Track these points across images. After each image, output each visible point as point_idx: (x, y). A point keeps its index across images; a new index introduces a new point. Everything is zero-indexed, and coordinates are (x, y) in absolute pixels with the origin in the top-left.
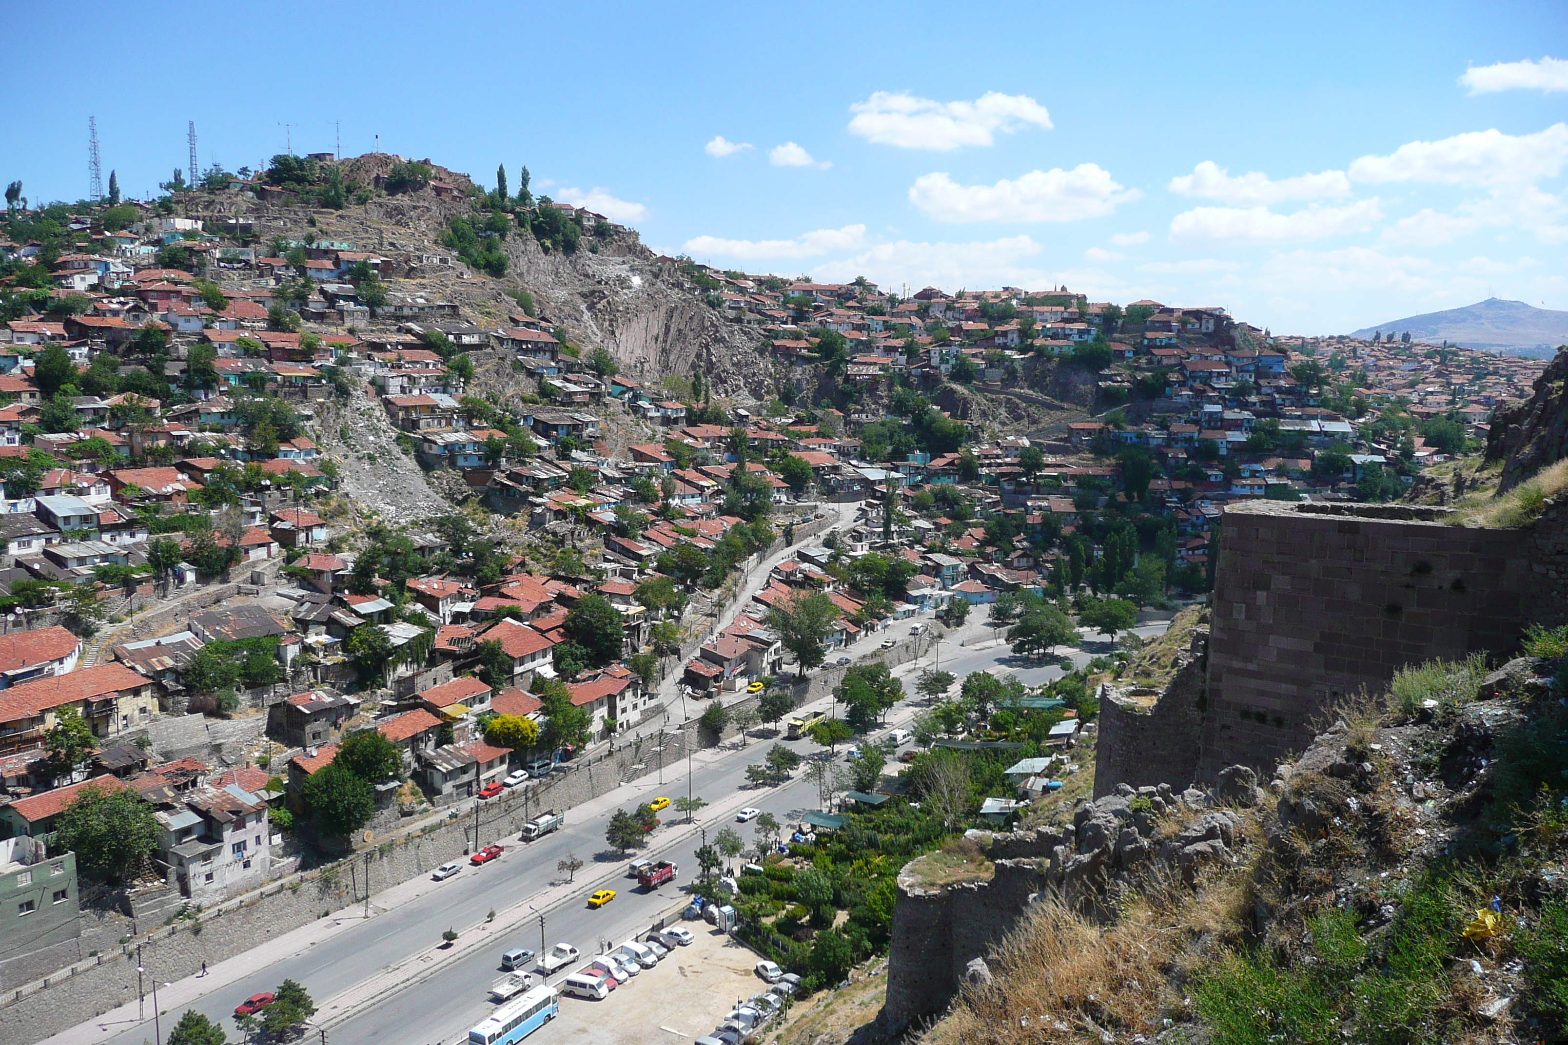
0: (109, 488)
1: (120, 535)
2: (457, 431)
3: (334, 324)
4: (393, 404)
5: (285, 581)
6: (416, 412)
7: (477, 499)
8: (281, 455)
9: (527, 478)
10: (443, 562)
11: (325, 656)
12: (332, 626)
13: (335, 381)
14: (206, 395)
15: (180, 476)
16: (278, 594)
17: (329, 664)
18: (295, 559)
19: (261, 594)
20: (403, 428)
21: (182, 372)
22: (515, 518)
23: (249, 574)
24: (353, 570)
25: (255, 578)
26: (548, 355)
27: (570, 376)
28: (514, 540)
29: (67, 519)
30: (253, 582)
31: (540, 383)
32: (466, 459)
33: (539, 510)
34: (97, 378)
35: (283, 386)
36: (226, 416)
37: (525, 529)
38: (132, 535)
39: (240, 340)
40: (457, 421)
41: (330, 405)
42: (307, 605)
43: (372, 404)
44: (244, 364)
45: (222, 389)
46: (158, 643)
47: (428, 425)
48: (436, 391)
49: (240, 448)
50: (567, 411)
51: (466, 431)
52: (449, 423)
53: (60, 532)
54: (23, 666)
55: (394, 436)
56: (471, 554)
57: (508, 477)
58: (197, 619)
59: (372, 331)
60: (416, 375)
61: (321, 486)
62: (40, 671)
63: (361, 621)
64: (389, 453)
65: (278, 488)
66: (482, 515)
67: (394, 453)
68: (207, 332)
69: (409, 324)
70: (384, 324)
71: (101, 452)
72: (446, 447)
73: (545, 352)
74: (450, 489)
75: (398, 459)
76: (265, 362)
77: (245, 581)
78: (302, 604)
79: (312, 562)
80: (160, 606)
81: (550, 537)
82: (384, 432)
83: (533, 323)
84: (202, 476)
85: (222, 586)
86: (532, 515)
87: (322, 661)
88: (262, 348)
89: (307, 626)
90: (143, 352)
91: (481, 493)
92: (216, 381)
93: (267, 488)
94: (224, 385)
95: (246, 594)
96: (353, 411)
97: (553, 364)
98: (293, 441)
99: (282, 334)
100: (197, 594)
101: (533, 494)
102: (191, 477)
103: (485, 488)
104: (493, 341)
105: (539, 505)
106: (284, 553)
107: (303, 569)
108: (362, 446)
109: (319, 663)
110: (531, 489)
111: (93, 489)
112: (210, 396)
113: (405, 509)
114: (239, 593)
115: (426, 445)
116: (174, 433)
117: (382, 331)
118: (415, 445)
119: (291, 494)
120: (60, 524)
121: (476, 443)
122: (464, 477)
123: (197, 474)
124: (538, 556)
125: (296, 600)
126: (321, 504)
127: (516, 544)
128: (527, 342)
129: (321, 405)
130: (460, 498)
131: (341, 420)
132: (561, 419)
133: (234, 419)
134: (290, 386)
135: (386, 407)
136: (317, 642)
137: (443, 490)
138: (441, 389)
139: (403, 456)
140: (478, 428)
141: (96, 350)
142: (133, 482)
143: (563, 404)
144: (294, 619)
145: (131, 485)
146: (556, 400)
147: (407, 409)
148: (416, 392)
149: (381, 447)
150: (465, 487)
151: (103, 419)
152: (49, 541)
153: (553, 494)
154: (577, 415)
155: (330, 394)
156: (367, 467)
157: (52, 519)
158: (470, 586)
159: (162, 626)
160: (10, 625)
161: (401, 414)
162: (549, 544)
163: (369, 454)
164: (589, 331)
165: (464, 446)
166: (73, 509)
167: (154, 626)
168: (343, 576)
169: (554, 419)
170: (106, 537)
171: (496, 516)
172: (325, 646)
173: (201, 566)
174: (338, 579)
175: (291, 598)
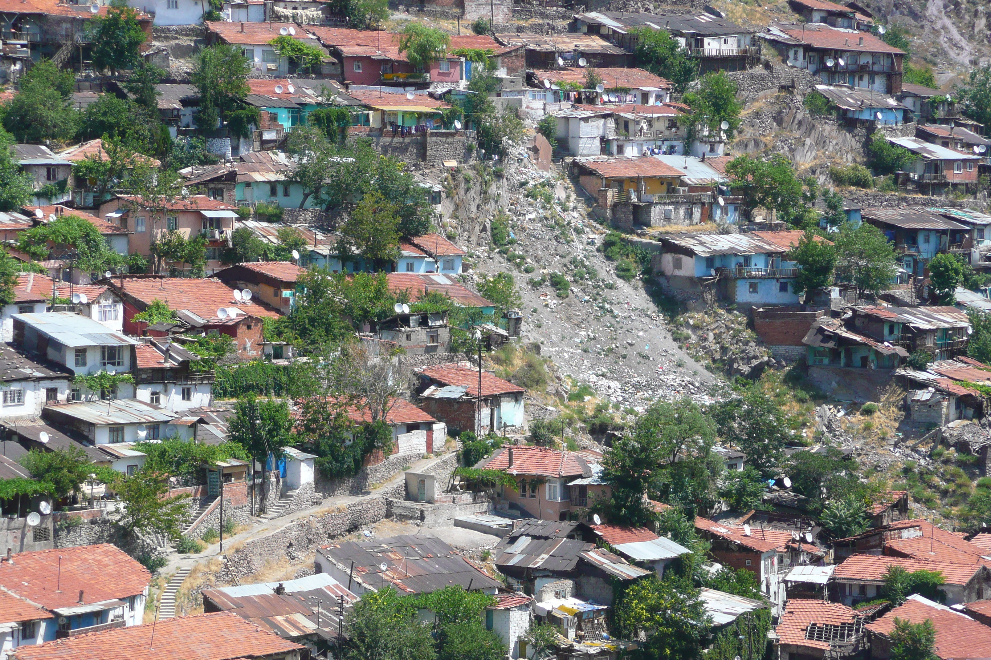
0: (120, 308)
1: (166, 392)
2: (726, 232)
3: (445, 15)
4: (591, 173)
5: (467, 497)
6: (638, 191)
7: (781, 374)
8: (402, 267)
9: (892, 326)
10: (741, 492)
11: (580, 639)
12: (583, 580)
13: (478, 122)
14: (235, 149)
15: (237, 294)
16: (458, 524)
17: (592, 651)
18: (479, 456)
19: (429, 519)
20: (615, 225)
21: (185, 102)
22: (868, 412)
23: (400, 480)
24: (605, 476)
25: (414, 489)
26: (880, 83)
27: (930, 128)
28: (872, 459)
29: (81, 352)
30: (408, 497)
31: (867, 144)
32: (754, 288)
33: (923, 395)
34: (42, 110)
35: (380, 132)
36: (280, 190)
37: (893, 435)
38: (186, 395)
39: (282, 42)
40: (725, 211)
41: (471, 173)
42: (524, 542)
43: (548, 175)
44: (298, 88)
45: (267, 136)
46: (279, 590)
47: (667, 219)
48: (671, 151)
49: (324, 250)
50: (933, 203)
51: (743, 231)
52: (708, 216)
53: (70, 376)
54: (81, 598)
55: (599, 240)
56: (787, 482)
57: (849, 324)
58: (333, 553)
59: (520, 29)
60: (630, 116)
61: (490, 326)
62: (100, 615)
63: (642, 572)
64: (592, 273)
65: (423, 322)
66: (797, 407)
67: (602, 274)
68: (213, 27)
69: (593, 15)
70: (543, 15)
71: (82, 246)
72: (710, 261)
73: (873, 75)
74: (724, 350)
75: (611, 287)
76: (336, 85)
77: (396, 492)
78: (513, 540)
79: (517, 461)
80: (257, 527)
81: (952, 453)
82: (578, 231)
83: (841, 14)
84: (277, 294)
85: (355, 500)
86: (906, 407)
87: (577, 646)
88: (326, 57)
89: (531, 581)
90: (99, 65)
91: (789, 360)
92: (253, 119)
93: (405, 319)
94: (269, 129)
95: (403, 518)
96: (513, 189)
97: (892, 102)
98: (416, 240)
99: (354, 32)
100: (316, 509)
101: (903, 362)
102: (255, 299)
103: (798, 350)
104: (767, 53)
105: (923, 385)
106: (457, 445)
107: (503, 475)
108: (538, 260)
109: (570, 649)
110: (902, 352)
111: (95, 309)
112: (243, 152)
113: (638, 387)
114: (389, 515)
115: (668, 259)
116: (209, 214)
117: (538, 29)
118: (643, 260)
119: (444, 334)
120: (70, 362)
121: (769, 254)
122: (750, 325)
123: (267, 291)
124: (928, 493)
125: (497, 533)
126: (497, 360)
127: (876, 468)
128: (836, 53)
129: (454, 172)
130: (746, 369)
131: (491, 207)
132: (921, 218)
133: (296, 195)
134: (394, 134)
135: (574, 179)
136: (562, 608)
137: (708, 352)
138: (679, 145)
139: (620, 283)
140: (762, 227)
141: (14, 61)
142: (160, 297)
143: (922, 188)
144: (501, 568)
145: (158, 306)
146: (907, 180)
147: (620, 183)
148: (631, 151)
149: (574, 262)
150: (753, 348)
151: (62, 187)
152: (52, 393)
153: (947, 366)
154: (954, 212)
155: (469, 150)
156: (553, 302)
157: (51, 354)
158: (809, 538)
159: (267, 564)
160: (30, 535)
161: (611, 195)
162: (952, 468)
163: (553, 276)
164: (942, 39)
165: (747, 259)
166: (89, 336)
167: (257, 562)
168: (583, 488)
169: (908, 219)
170: (144, 393)
171: (828, 410)
172: (579, 615)
173: (321, 454)
174: (576, 494)
175: (486, 530)
